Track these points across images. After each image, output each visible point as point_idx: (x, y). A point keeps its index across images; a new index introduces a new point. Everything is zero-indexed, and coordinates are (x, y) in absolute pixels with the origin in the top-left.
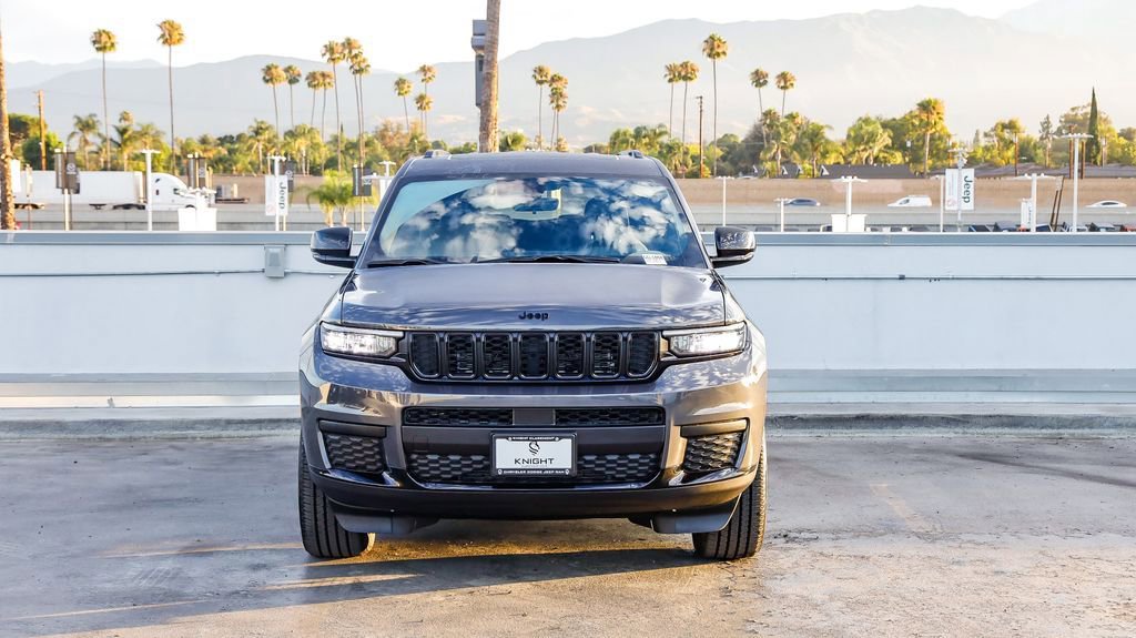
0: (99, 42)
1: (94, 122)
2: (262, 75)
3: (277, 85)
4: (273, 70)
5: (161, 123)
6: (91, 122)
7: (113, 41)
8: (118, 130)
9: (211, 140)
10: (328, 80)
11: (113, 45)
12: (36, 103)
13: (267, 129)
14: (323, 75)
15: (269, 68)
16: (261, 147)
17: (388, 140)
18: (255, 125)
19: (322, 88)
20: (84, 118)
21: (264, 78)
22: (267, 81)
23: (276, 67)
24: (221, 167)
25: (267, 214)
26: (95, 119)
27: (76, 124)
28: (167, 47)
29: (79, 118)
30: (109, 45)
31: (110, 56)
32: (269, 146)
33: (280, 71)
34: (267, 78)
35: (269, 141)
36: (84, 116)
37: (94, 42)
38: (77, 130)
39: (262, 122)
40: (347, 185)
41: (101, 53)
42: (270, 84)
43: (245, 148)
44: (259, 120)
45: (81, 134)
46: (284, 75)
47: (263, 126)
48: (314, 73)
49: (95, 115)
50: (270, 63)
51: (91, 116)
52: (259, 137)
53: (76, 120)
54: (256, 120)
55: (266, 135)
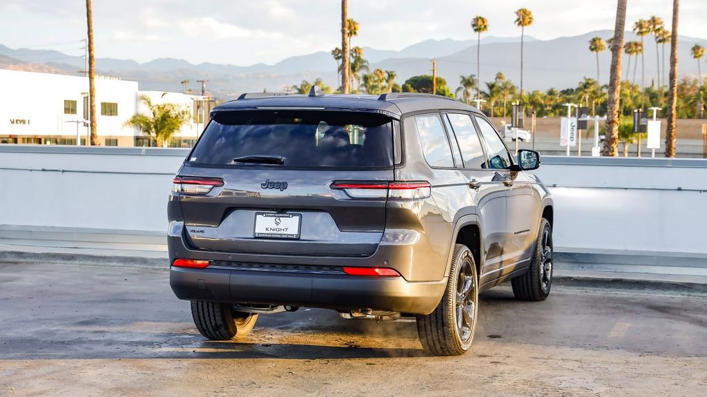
0: (477, 25)
1: (473, 80)
2: (589, 45)
3: (600, 52)
4: (597, 41)
5: (515, 82)
6: (471, 80)
7: (485, 24)
8: (488, 85)
9: (555, 92)
10: (639, 48)
11: (485, 27)
12: (431, 68)
13: (592, 84)
14: (636, 44)
15: (594, 40)
16: (587, 97)
17: (685, 91)
18: (584, 81)
19: (635, 54)
20: (467, 77)
21: (590, 47)
22: (592, 50)
23: (600, 39)
24: (557, 111)
25: (562, 145)
26: (474, 78)
27: (462, 82)
28: (521, 27)
29: (463, 78)
30: (483, 27)
31: (483, 34)
32: (594, 96)
33: (604, 43)
34: (593, 47)
35: (594, 92)
36: (467, 76)
37: (473, 26)
38: (462, 86)
39: (589, 79)
41: (477, 33)
42: (595, 52)
43: (576, 98)
44: (588, 78)
45: (464, 88)
46: (606, 45)
47: (590, 82)
48: (630, 43)
49: (474, 76)
50: (594, 36)
51: (471, 76)
52: (586, 90)
53: (462, 79)
54: (585, 78)
55: (592, 89)
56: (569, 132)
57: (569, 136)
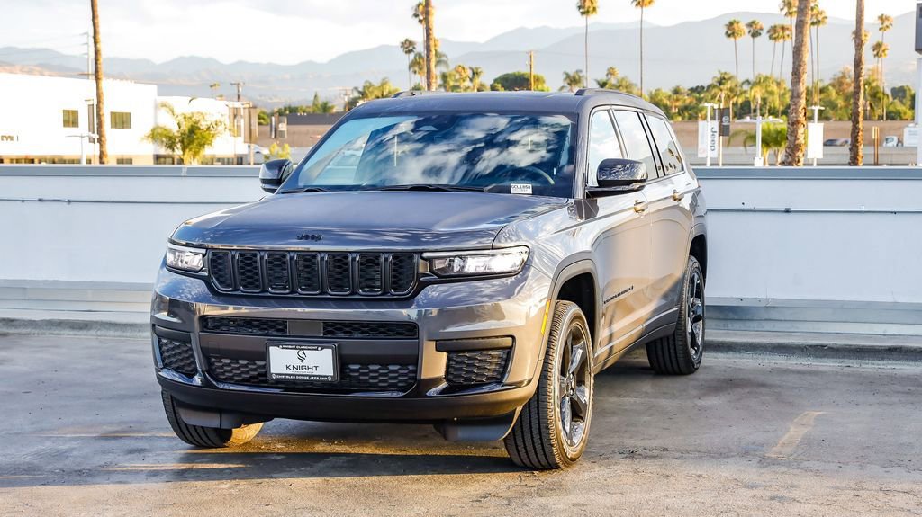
0: (584, 7)
1: (579, 77)
2: (725, 30)
3: (739, 39)
4: (735, 25)
5: (634, 78)
6: (577, 77)
7: (594, 5)
8: (599, 83)
9: (683, 91)
10: (787, 33)
11: (594, 9)
12: (528, 62)
13: (730, 79)
14: (783, 28)
15: (731, 24)
16: (723, 96)
17: (845, 86)
18: (719, 76)
19: (781, 40)
20: (571, 74)
21: (727, 33)
22: (729, 36)
23: (738, 23)
24: (686, 114)
25: (700, 156)
26: (581, 74)
27: (565, 80)
28: (639, 8)
29: (567, 74)
30: (591, 9)
31: (592, 18)
32: (732, 95)
33: (742, 26)
34: (729, 32)
35: (731, 90)
36: (572, 72)
37: (580, 8)
38: (566, 85)
39: (725, 73)
40: (782, 129)
41: (584, 16)
42: (732, 39)
43: (710, 97)
44: (723, 71)
45: (569, 87)
46: (747, 30)
47: (726, 77)
48: (775, 27)
49: (581, 71)
50: (732, 19)
51: (577, 72)
52: (722, 87)
53: (565, 76)
54: (719, 71)
55: (729, 85)
56: (710, 139)
57: (709, 144)
